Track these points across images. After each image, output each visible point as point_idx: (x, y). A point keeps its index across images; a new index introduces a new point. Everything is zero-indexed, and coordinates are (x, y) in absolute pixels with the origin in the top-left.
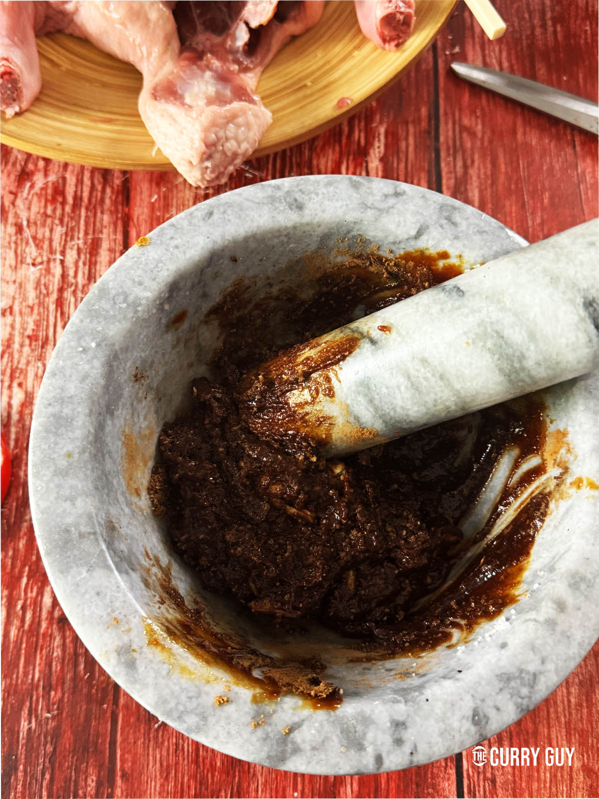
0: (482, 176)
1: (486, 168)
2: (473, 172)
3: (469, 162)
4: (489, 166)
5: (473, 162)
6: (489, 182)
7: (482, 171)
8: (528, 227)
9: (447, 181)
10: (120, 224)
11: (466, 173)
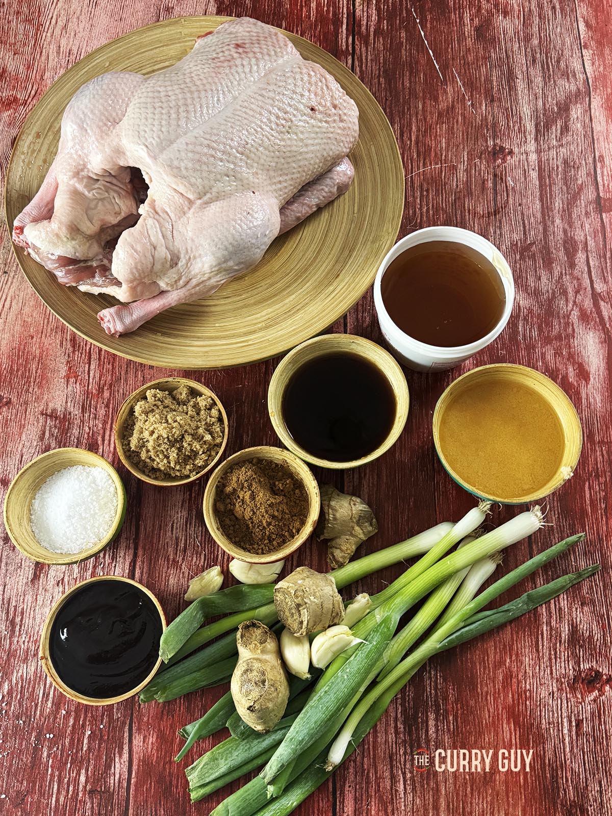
0: (371, 485)
1: (373, 478)
2: (365, 483)
3: (363, 475)
4: (375, 477)
5: (365, 475)
6: (375, 489)
7: (371, 481)
8: (398, 523)
9: (348, 488)
10: (134, 520)
11: (360, 482)
